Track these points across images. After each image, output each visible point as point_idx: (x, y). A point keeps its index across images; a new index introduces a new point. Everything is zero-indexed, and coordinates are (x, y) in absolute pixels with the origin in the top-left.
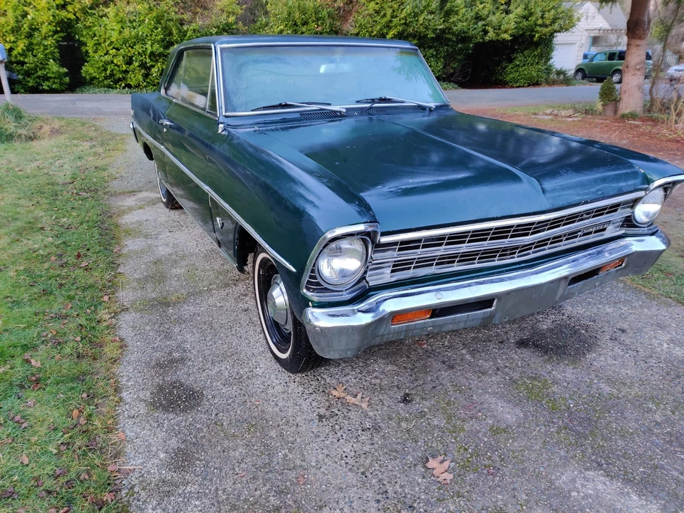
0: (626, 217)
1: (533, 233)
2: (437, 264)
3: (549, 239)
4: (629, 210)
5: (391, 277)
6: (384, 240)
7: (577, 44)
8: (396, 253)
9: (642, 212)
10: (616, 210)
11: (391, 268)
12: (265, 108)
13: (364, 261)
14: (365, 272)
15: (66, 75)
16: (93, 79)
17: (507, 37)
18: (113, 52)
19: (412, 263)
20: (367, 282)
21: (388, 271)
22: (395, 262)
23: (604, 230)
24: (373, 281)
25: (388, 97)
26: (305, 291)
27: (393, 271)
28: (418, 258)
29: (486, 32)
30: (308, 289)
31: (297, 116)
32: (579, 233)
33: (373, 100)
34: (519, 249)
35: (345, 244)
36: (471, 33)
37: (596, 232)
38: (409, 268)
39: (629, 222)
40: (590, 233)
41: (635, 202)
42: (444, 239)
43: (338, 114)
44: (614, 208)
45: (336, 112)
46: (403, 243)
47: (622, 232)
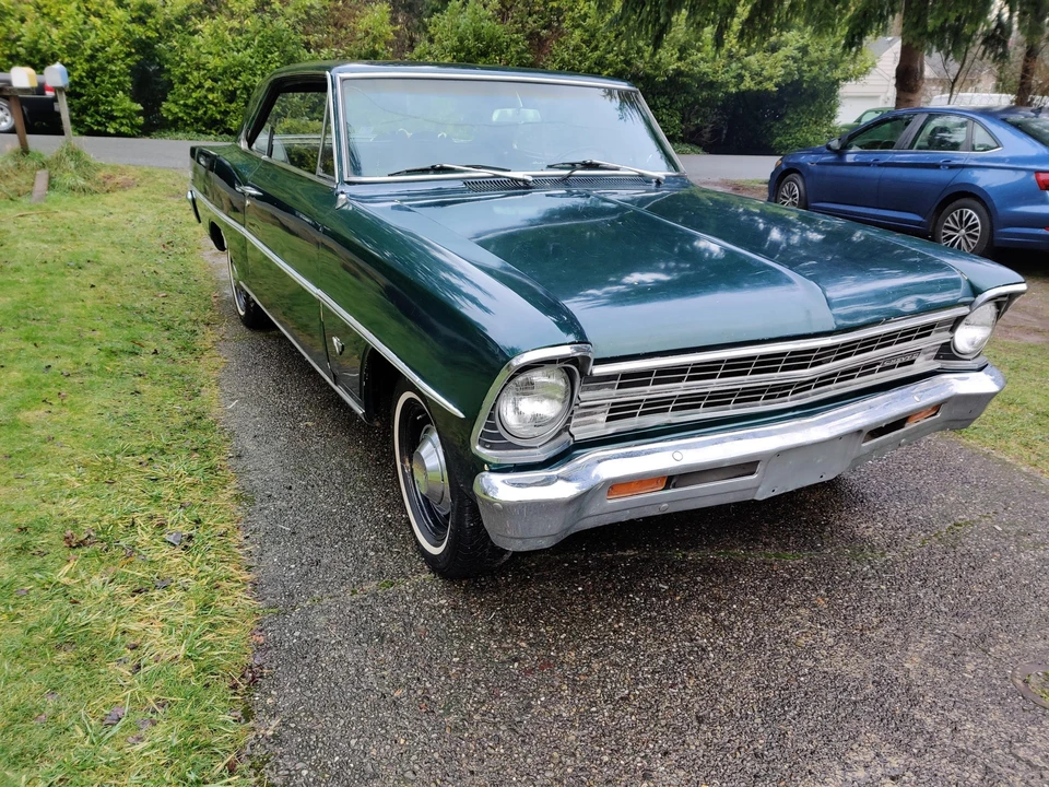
0: (943, 344)
1: (814, 365)
2: (674, 409)
3: (835, 375)
4: (947, 334)
5: (607, 427)
6: (598, 370)
7: (881, 98)
8: (615, 392)
9: (965, 338)
10: (928, 334)
11: (607, 415)
12: (409, 172)
13: (568, 402)
14: (569, 420)
15: (139, 113)
16: (177, 120)
17: (770, 86)
18: (208, 84)
19: (638, 407)
20: (572, 436)
21: (602, 417)
22: (613, 404)
23: (912, 362)
24: (580, 433)
25: (595, 161)
26: (478, 447)
27: (609, 419)
28: (647, 400)
29: (740, 77)
30: (484, 445)
31: (459, 185)
32: (878, 367)
33: (573, 164)
34: (794, 389)
35: (538, 377)
36: (721, 78)
37: (901, 365)
38: (634, 415)
39: (947, 351)
40: (893, 367)
41: (957, 321)
42: (685, 371)
43: (521, 184)
44: (926, 330)
45: (517, 180)
46: (625, 375)
47: (937, 365)
